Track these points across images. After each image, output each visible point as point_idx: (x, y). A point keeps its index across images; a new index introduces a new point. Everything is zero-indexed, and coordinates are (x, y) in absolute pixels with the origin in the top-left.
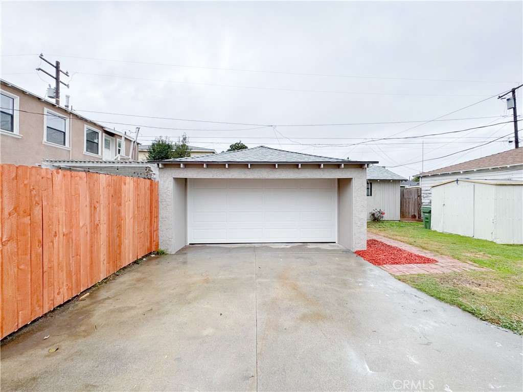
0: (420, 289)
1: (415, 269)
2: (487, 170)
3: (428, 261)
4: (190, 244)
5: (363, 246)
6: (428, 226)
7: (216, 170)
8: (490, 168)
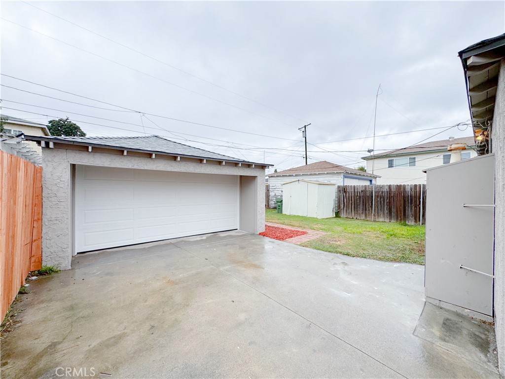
0: (318, 249)
1: (304, 239)
2: (307, 175)
3: (304, 233)
4: (78, 253)
5: (262, 230)
6: (280, 211)
7: (137, 159)
8: (309, 173)
